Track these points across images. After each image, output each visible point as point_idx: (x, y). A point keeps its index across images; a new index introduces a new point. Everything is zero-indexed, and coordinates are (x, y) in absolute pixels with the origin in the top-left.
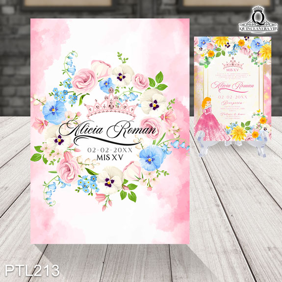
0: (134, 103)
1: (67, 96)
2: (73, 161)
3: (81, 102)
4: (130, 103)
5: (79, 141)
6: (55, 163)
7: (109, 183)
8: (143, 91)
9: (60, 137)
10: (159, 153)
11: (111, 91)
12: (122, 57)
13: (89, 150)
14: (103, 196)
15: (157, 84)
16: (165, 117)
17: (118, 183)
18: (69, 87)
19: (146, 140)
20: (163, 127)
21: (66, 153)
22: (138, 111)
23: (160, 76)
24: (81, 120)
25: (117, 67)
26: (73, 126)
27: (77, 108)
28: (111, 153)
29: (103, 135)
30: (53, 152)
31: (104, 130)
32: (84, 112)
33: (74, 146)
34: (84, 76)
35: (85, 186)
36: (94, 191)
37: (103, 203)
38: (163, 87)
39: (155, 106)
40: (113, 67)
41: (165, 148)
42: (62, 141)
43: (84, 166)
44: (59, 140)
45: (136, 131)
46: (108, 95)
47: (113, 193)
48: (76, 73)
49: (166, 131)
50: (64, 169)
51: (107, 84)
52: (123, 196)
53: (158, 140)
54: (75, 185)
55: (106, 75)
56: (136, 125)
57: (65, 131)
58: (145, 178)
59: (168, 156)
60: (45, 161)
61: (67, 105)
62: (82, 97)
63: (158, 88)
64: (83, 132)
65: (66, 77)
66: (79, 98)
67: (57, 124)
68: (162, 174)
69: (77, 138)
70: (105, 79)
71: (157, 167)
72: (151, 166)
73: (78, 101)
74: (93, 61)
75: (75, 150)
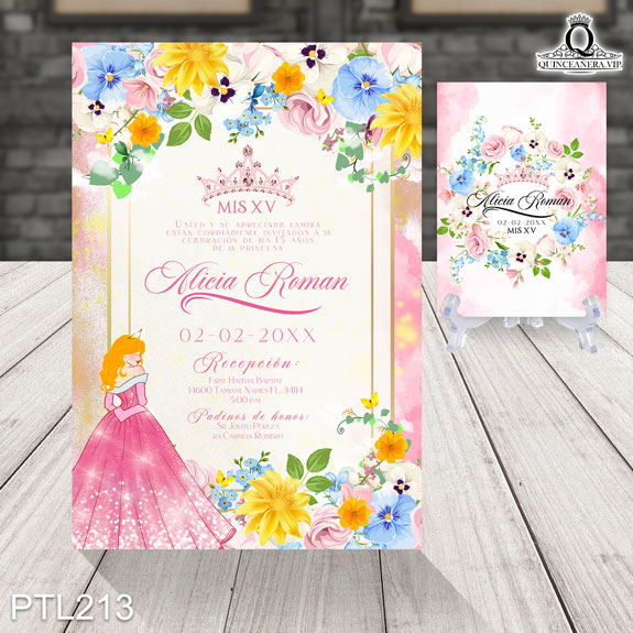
0: (548, 172)
1: (476, 165)
2: (482, 234)
3: (490, 171)
4: (543, 172)
5: (489, 213)
6: (463, 236)
7: (520, 258)
8: (558, 159)
9: (468, 208)
10: (575, 226)
11: (523, 159)
12: (535, 123)
13: (500, 223)
14: (514, 272)
15: (572, 152)
16: (581, 187)
17: (530, 257)
18: (478, 155)
19: (561, 212)
20: (578, 198)
21: (474, 226)
22: (551, 180)
23: (575, 143)
24: (490, 190)
25: (530, 133)
26: (482, 196)
27: (486, 177)
28: (522, 226)
29: (514, 207)
30: (461, 224)
31: (516, 201)
32: (494, 181)
33: (484, 219)
34: (494, 143)
35: (495, 262)
36: (504, 267)
37: (515, 279)
38: (579, 155)
39: (570, 175)
40: (525, 134)
41: (580, 220)
42: (471, 213)
43: (494, 240)
44: (467, 212)
45: (550, 202)
46: (519, 163)
47: (525, 268)
48: (486, 140)
49: (582, 202)
50: (473, 243)
51: (519, 151)
52: (536, 272)
53: (573, 212)
54: (484, 260)
55: (518, 141)
56: (550, 195)
57: (473, 202)
58: (559, 252)
59: (584, 229)
60: (452, 234)
61: (476, 175)
62: (492, 165)
63: (573, 156)
64: (492, 203)
65: (474, 144)
66: (488, 166)
67: (465, 195)
68: (578, 248)
69: (486, 209)
70: (517, 146)
71: (572, 241)
72: (566, 240)
73: (487, 170)
74: (504, 128)
75: (484, 222)
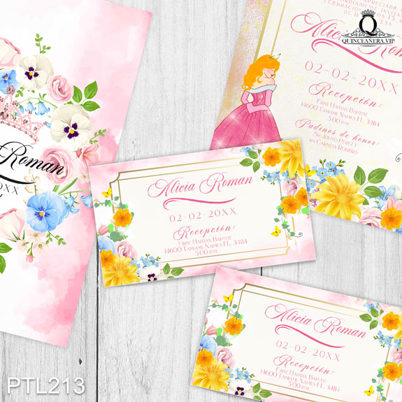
0: (42, 119)
8: (60, 104)
10: (59, 207)
11: (10, 91)
12: (42, 43)
15: (84, 100)
16: (83, 154)
19: (44, 182)
20: (75, 168)
22: (43, 133)
23: (92, 88)
25: (30, 56)
38: (93, 107)
39: (72, 132)
40: (23, 55)
41: (70, 202)
46: (3, 96)
49: (79, 176)
51: (7, 78)
53: (62, 186)
55: (10, 64)
56: (35, 154)
58: (26, 240)
59: (71, 216)
63: (85, 106)
68: (55, 241)
70: (7, 70)
71: (50, 228)
72: (41, 224)
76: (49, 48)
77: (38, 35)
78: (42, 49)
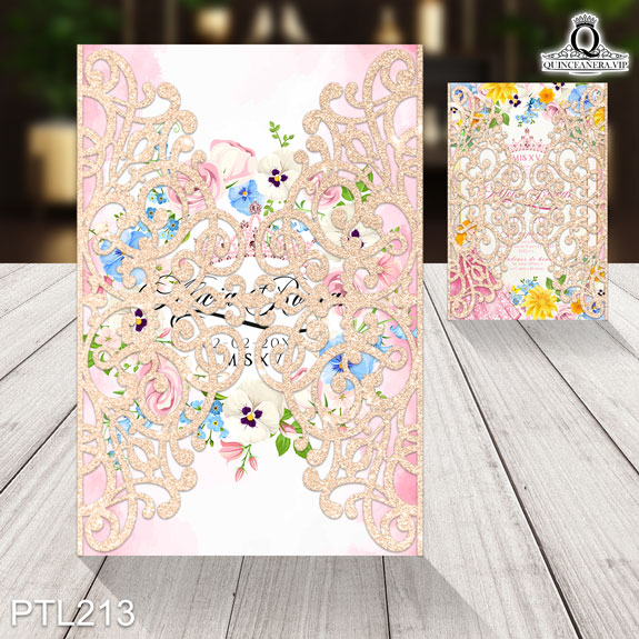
6: (129, 372)
7: (250, 418)
8: (328, 209)
9: (139, 313)
11: (255, 209)
12: (281, 133)
14: (237, 447)
17: (271, 416)
25: (269, 155)
36: (216, 437)
37: (238, 463)
44: (137, 320)
46: (247, 219)
47: (260, 440)
51: (246, 193)
52: (282, 446)
55: (245, 173)
58: (331, 407)
70: (243, 182)
74: (215, 143)
76: (291, 137)
77: (272, 124)
78: (283, 141)
